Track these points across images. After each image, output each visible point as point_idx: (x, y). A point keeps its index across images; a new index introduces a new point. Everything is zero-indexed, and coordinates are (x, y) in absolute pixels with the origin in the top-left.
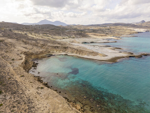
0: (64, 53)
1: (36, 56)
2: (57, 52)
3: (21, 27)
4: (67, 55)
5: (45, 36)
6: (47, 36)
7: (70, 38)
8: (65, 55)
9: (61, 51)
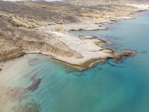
0: (38, 51)
1: (3, 57)
2: (31, 48)
3: (8, 7)
4: (41, 53)
5: (30, 21)
6: (31, 21)
7: (57, 23)
8: (39, 53)
9: (36, 49)
